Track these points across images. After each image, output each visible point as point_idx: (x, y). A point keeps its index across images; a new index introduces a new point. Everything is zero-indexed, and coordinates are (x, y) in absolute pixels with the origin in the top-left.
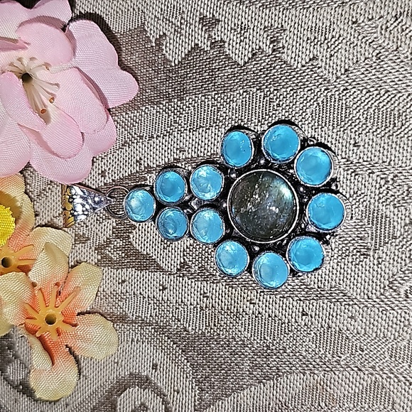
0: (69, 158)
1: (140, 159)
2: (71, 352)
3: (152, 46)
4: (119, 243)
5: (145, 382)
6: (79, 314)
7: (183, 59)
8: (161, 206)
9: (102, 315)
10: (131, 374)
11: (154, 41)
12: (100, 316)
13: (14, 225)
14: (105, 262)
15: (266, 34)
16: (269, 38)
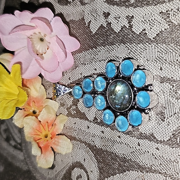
0: (52, 72)
1: (82, 73)
2: (53, 150)
3: (86, 26)
4: (74, 107)
5: (81, 166)
6: (57, 135)
7: (96, 31)
8: (84, 93)
9: (66, 136)
10: (77, 162)
11: (87, 24)
12: (65, 136)
13: (27, 98)
14: (69, 115)
15: (126, 19)
16: (127, 21)
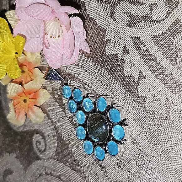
11: (106, 39)
15: (139, 73)
16: (139, 75)
